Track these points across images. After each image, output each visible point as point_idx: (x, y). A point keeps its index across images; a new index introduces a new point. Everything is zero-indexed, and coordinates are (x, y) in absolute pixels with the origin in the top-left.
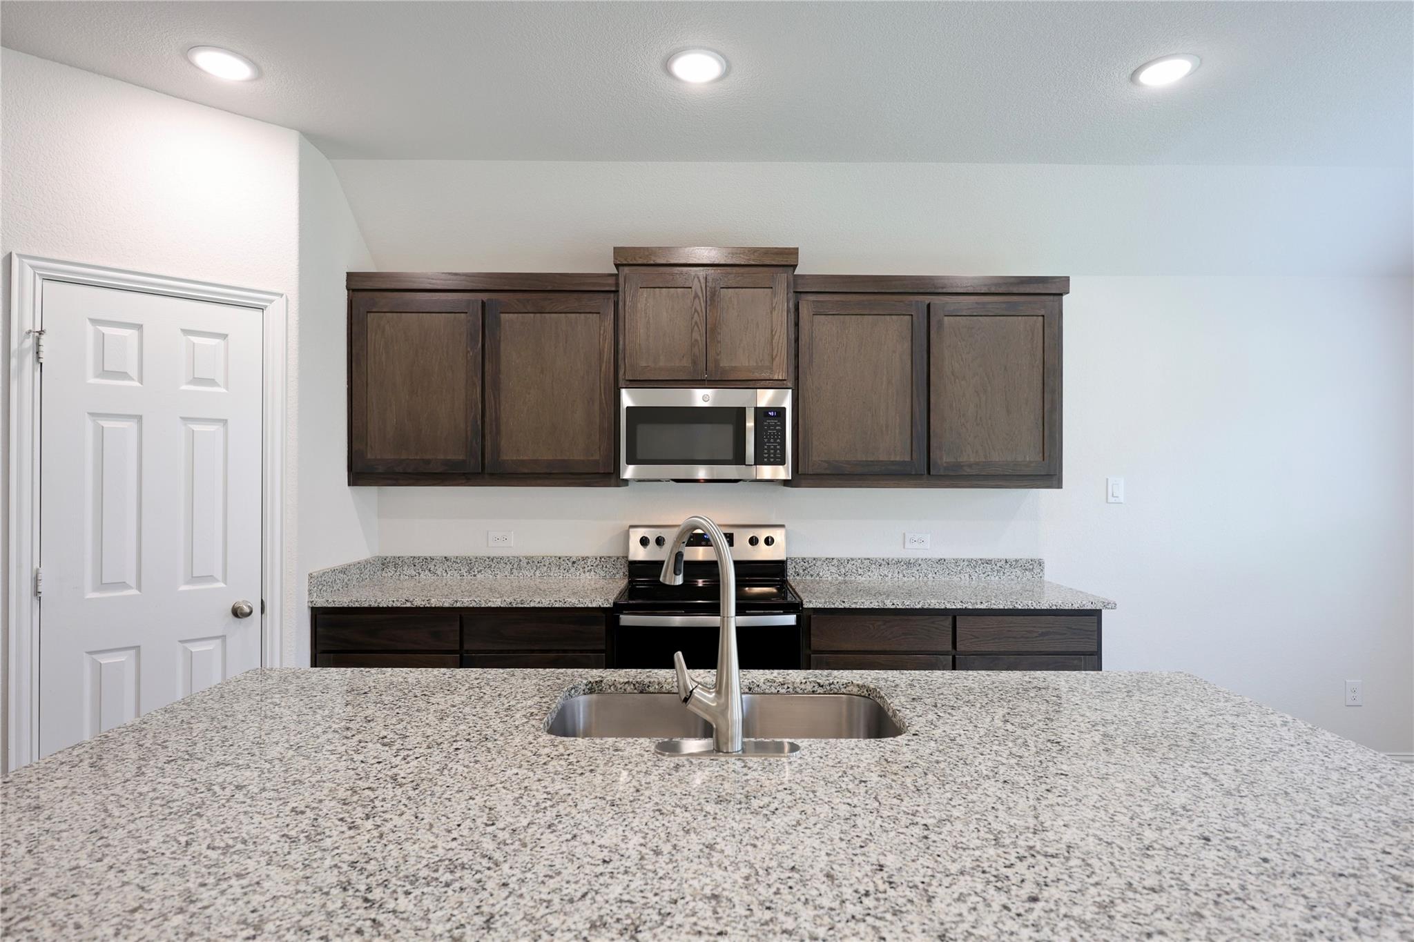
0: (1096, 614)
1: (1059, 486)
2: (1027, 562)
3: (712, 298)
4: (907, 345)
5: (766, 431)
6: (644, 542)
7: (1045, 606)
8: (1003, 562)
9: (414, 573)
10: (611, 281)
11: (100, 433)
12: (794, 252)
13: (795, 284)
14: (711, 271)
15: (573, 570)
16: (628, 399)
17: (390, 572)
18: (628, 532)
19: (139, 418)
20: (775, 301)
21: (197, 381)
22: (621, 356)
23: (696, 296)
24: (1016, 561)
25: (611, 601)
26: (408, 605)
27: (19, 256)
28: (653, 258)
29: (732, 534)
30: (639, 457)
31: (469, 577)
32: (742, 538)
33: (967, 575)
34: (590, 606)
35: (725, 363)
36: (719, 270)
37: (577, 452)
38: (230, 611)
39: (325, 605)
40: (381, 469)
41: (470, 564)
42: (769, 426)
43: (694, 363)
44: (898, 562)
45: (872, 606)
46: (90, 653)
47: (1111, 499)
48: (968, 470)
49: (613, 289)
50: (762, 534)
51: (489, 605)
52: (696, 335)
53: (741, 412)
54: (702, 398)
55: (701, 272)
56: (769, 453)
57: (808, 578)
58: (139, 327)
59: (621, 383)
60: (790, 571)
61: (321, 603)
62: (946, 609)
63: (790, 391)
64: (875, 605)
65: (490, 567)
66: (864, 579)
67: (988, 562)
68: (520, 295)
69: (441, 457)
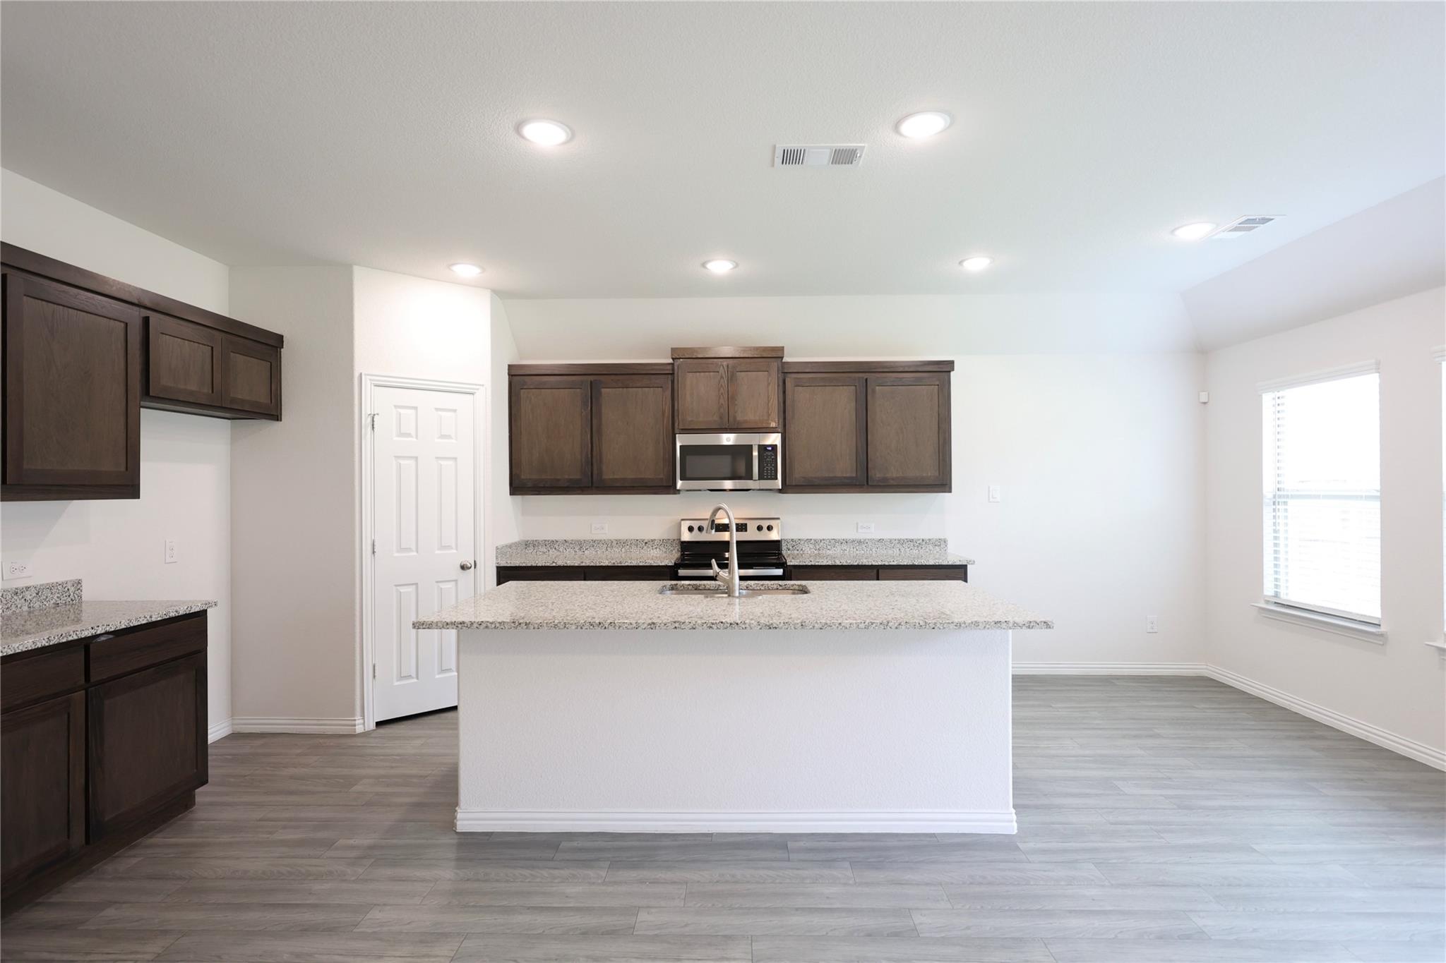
0: (965, 567)
1: (950, 491)
2: (936, 540)
3: (732, 378)
4: (853, 404)
5: (766, 459)
6: (691, 529)
7: (931, 563)
8: (921, 541)
9: (545, 550)
10: (670, 367)
11: (399, 467)
12: (782, 349)
13: (783, 367)
14: (731, 361)
15: (645, 547)
16: (680, 441)
17: (531, 550)
18: (680, 523)
19: (416, 458)
20: (770, 379)
21: (443, 437)
22: (676, 414)
23: (722, 377)
24: (930, 540)
25: (673, 562)
26: (554, 565)
27: (365, 375)
28: (695, 354)
29: (746, 524)
30: (688, 475)
31: (580, 553)
32: (752, 526)
33: (898, 549)
34: (661, 564)
35: (739, 418)
36: (736, 361)
37: (650, 472)
38: (459, 568)
39: (506, 565)
40: (530, 484)
41: (580, 544)
42: (767, 456)
43: (721, 418)
44: (853, 541)
45: (827, 564)
46: (396, 586)
47: (991, 500)
48: (892, 482)
49: (671, 372)
50: (765, 524)
51: (602, 564)
52: (722, 401)
53: (750, 447)
54: (728, 439)
55: (725, 363)
56: (767, 473)
57: (796, 552)
58: (416, 408)
59: (676, 431)
60: (784, 547)
61: (503, 564)
62: (872, 565)
63: (780, 435)
64: (830, 563)
65: (593, 546)
66: (831, 552)
67: (912, 541)
68: (613, 377)
69: (567, 477)
